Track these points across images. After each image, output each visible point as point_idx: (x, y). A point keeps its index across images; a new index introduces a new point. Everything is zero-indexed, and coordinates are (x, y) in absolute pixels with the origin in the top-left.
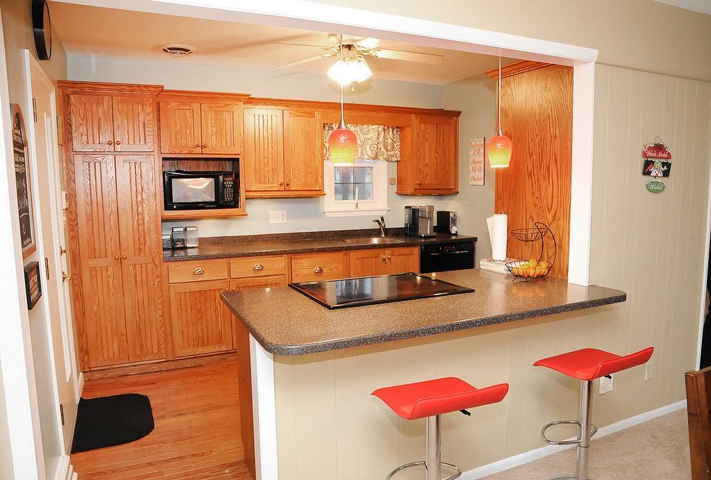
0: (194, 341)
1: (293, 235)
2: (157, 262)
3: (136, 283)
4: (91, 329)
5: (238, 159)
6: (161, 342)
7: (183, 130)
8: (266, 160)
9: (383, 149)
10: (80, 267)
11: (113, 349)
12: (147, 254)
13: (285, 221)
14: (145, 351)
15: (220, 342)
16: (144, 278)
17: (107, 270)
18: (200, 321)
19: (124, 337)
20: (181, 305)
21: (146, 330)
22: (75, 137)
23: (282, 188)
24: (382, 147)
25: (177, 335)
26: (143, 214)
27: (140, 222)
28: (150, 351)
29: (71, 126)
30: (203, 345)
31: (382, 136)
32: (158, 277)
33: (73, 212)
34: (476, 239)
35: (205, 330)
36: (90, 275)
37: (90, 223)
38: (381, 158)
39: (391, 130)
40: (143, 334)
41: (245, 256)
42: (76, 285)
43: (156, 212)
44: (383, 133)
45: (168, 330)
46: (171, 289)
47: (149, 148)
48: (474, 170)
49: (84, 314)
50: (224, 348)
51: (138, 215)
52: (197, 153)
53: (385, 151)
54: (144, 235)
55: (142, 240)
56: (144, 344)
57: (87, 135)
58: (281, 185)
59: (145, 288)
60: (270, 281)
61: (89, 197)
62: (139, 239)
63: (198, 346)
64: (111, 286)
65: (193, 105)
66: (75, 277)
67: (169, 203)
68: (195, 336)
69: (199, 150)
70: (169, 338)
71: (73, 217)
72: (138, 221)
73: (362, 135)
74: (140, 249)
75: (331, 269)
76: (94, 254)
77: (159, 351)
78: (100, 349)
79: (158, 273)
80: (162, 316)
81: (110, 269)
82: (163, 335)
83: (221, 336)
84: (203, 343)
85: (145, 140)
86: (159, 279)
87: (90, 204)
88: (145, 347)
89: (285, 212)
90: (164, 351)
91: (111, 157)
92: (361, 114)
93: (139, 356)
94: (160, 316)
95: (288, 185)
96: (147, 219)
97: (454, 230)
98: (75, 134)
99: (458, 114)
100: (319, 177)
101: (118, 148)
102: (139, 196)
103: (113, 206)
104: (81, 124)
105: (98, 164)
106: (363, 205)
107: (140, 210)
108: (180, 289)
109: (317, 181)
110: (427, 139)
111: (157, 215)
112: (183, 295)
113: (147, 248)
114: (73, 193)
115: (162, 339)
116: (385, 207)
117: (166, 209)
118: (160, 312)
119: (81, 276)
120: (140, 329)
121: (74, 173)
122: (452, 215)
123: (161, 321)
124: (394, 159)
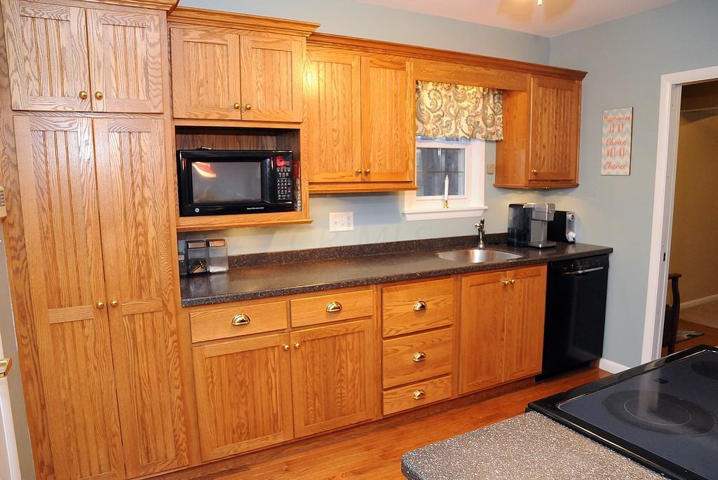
0: (234, 433)
1: (361, 247)
2: (171, 308)
3: (135, 345)
4: (58, 433)
5: (298, 131)
6: (180, 442)
7: (211, 80)
8: (335, 135)
9: (481, 124)
10: (33, 325)
11: (99, 460)
12: (154, 295)
13: (352, 228)
14: (154, 457)
15: (274, 429)
16: (149, 335)
17: (83, 327)
18: (243, 400)
19: (117, 440)
20: (212, 377)
21: (154, 424)
22: (16, 82)
23: (359, 179)
24: (480, 120)
25: (206, 425)
26: (145, 226)
27: (141, 239)
28: (162, 455)
29: (6, 61)
30: (249, 436)
31: (481, 105)
32: (173, 333)
33: (16, 224)
34: (611, 250)
35: (251, 415)
36: (53, 338)
37: (49, 244)
38: (478, 136)
39: (492, 96)
40: (149, 430)
41: (314, 291)
42: (25, 356)
43: (168, 221)
44: (482, 100)
45: (192, 419)
46: (196, 354)
47: (155, 107)
48: (610, 154)
49: (43, 407)
50: (280, 439)
51: (137, 228)
52: (233, 119)
53: (484, 126)
54: (148, 261)
55: (144, 271)
56: (152, 446)
57: (39, 80)
58: (358, 173)
59: (151, 353)
60: (352, 327)
61: (46, 196)
62: (139, 269)
63: (240, 439)
64: (91, 353)
65: (227, 37)
66: (25, 342)
67: (187, 205)
68: (235, 426)
69: (236, 115)
70: (193, 432)
71: (15, 232)
72: (136, 237)
73: (455, 103)
74: (141, 288)
75: (436, 304)
76: (57, 299)
77: (177, 455)
78: (76, 462)
79: (173, 326)
80: (181, 398)
81: (88, 325)
82: (184, 429)
83: (276, 421)
84: (248, 434)
85: (148, 91)
86: (175, 337)
87: (47, 208)
88: (153, 451)
89: (351, 213)
90: (185, 454)
91: (85, 122)
92: (466, 69)
93: (144, 467)
94: (178, 398)
95: (367, 173)
96: (152, 232)
97: (571, 235)
98: (14, 77)
99: (581, 75)
100: (410, 162)
101: (99, 106)
102: (138, 194)
103: (91, 213)
104: (26, 59)
105: (61, 136)
106: (455, 203)
107: (139, 218)
108: (210, 350)
109: (407, 167)
110: (545, 110)
111: (169, 227)
112: (215, 361)
113: (152, 284)
114: (13, 189)
115: (182, 436)
116: (482, 205)
117: (183, 214)
118: (178, 393)
119: (34, 339)
120: (143, 422)
121: (15, 150)
122: (569, 216)
123: (179, 406)
124: (495, 138)
